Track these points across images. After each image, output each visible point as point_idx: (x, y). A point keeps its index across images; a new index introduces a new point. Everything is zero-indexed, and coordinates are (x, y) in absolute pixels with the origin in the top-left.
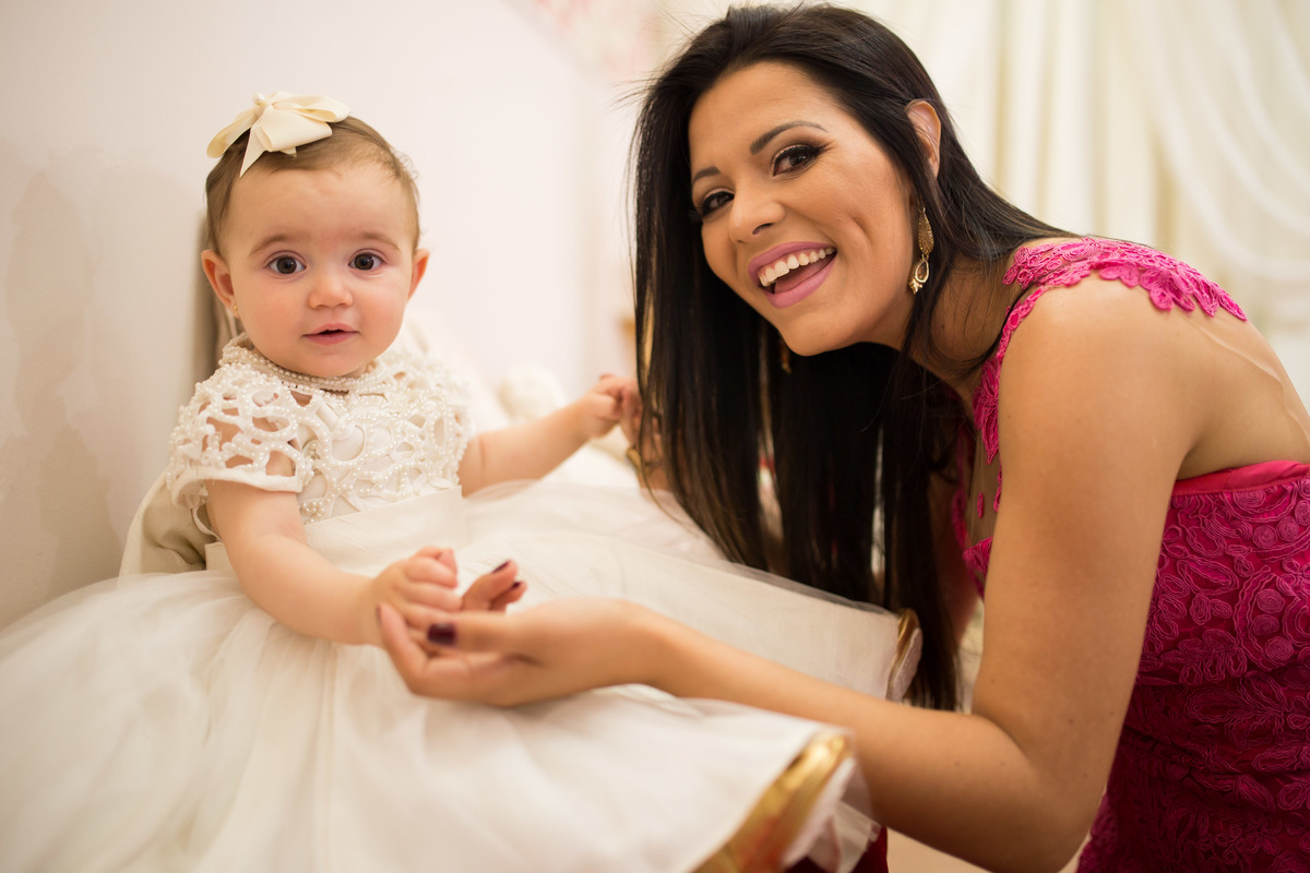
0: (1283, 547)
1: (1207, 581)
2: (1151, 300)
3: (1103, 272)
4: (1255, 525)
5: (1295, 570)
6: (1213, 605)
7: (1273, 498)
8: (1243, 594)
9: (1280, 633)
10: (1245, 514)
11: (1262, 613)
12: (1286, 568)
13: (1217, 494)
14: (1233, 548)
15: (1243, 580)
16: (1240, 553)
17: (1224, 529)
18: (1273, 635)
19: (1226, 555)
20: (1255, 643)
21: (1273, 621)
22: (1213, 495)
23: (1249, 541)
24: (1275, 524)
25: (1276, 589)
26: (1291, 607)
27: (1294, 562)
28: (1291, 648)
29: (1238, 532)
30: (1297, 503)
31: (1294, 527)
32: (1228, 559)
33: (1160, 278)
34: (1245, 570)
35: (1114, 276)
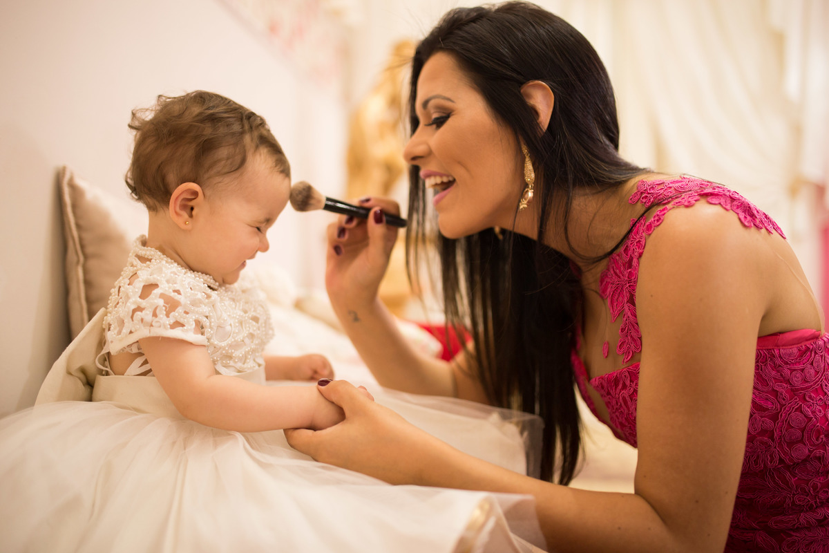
0: (807, 385)
1: (761, 406)
2: (740, 219)
3: (709, 199)
4: (792, 371)
5: (813, 400)
6: (763, 422)
7: (802, 353)
8: (781, 415)
9: (802, 441)
10: (786, 363)
11: (793, 427)
12: (807, 399)
13: (771, 349)
14: (778, 385)
15: (782, 406)
16: (782, 389)
17: (774, 373)
18: (798, 442)
19: (773, 389)
20: (785, 446)
21: (799, 433)
22: (769, 350)
23: (788, 382)
24: (802, 370)
25: (801, 412)
26: (810, 424)
27: (812, 394)
28: (807, 451)
29: (781, 375)
30: (815, 356)
31: (812, 372)
32: (775, 393)
33: (743, 206)
34: (784, 399)
35: (717, 202)
